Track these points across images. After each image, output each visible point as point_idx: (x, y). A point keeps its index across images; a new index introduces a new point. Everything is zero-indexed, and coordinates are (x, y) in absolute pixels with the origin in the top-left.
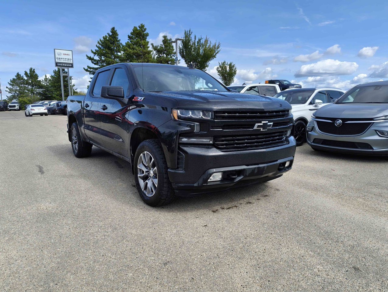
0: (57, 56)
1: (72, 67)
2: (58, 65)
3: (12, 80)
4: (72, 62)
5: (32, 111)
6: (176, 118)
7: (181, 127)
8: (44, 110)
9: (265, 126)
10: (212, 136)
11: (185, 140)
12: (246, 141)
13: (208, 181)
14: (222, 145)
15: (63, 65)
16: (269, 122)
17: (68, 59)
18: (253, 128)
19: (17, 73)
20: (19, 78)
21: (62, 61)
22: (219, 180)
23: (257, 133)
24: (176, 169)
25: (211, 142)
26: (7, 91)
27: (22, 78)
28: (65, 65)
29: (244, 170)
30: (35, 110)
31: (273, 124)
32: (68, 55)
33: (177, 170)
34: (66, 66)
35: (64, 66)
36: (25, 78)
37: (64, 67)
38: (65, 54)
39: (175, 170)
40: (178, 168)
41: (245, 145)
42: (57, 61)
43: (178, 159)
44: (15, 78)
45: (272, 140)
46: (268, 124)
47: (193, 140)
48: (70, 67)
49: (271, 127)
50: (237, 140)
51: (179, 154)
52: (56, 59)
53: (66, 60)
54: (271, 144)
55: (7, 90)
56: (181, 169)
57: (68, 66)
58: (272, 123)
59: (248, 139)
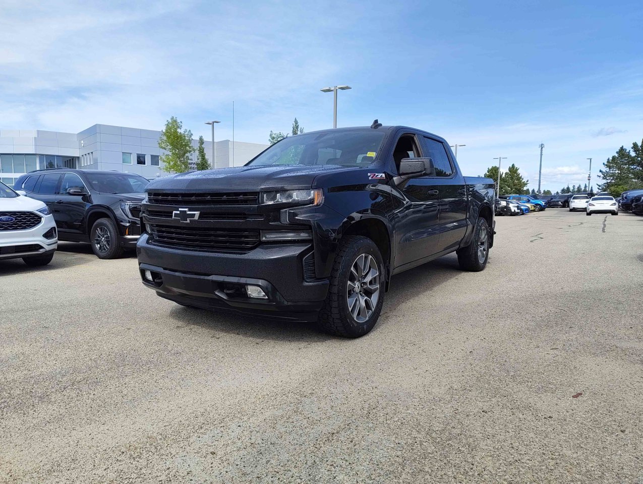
3: (611, 159)
5: (590, 207)
8: (612, 205)
19: (621, 148)
20: (623, 155)
26: (600, 177)
27: (629, 156)
30: (594, 205)
36: (633, 154)
44: (617, 155)
46: (188, 213)
49: (195, 219)
54: (213, 247)
55: (600, 174)
58: (196, 212)
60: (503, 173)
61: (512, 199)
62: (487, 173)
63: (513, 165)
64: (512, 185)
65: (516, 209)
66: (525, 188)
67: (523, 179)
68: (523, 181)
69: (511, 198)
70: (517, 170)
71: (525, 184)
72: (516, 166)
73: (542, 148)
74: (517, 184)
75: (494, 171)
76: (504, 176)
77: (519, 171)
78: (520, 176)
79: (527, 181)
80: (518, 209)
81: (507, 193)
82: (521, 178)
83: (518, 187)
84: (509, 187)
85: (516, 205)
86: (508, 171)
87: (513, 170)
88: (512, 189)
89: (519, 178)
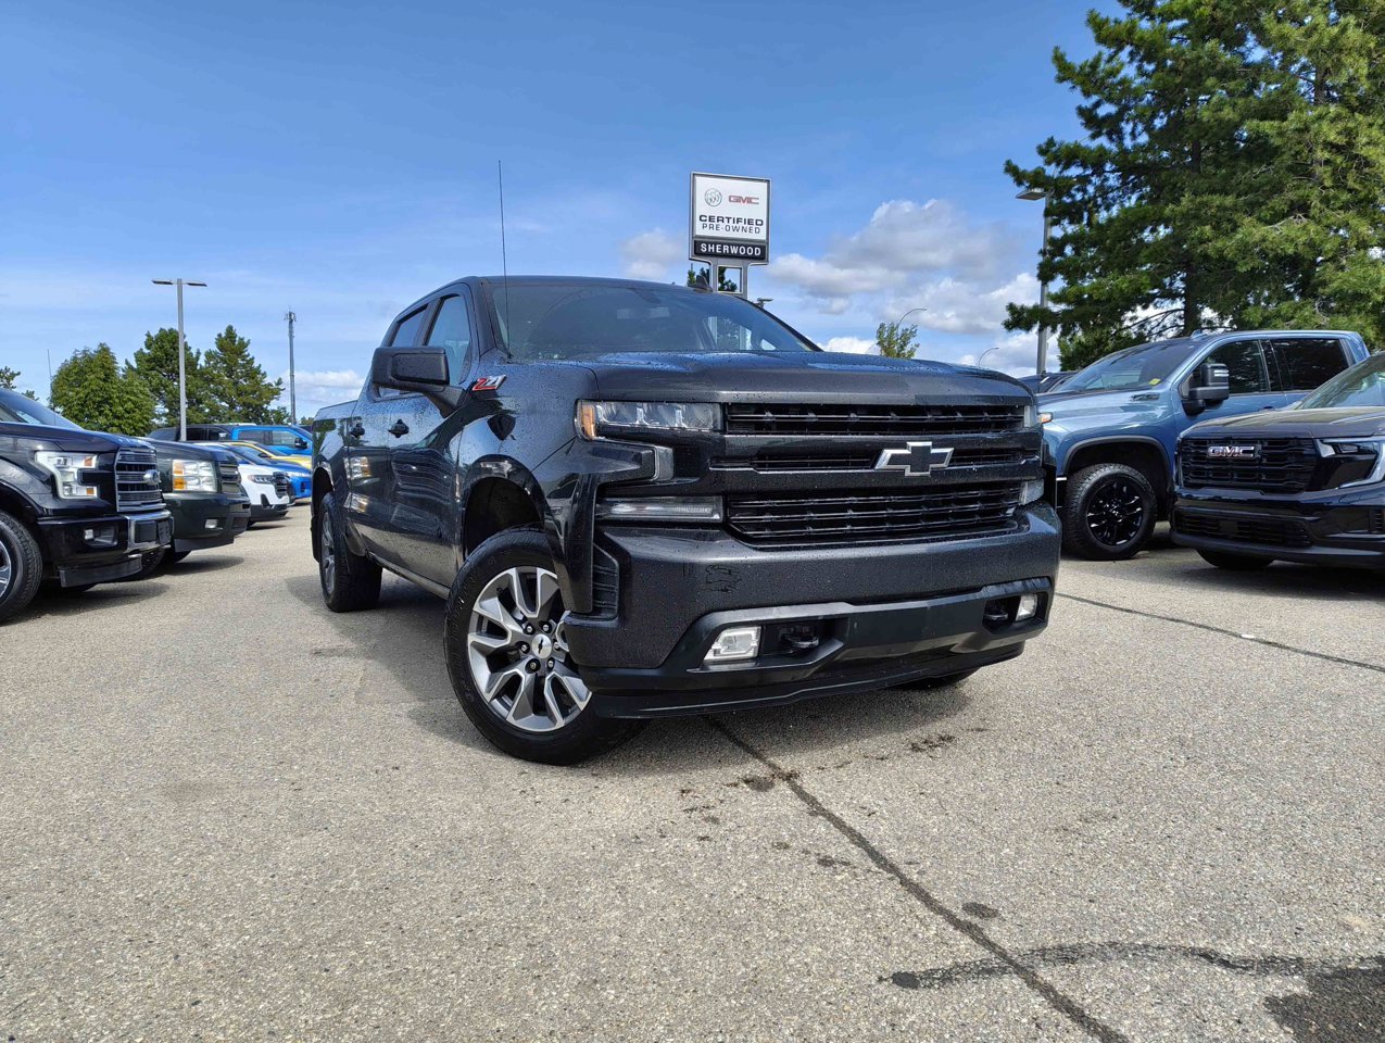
0: (702, 208)
1: (763, 258)
2: (704, 248)
4: (762, 236)
6: (593, 434)
7: (605, 461)
9: (919, 459)
10: (718, 494)
11: (623, 509)
12: (850, 512)
13: (707, 658)
14: (760, 526)
15: (726, 248)
16: (934, 446)
17: (750, 222)
18: (873, 467)
21: (721, 233)
22: (751, 654)
23: (893, 486)
24: (590, 614)
25: (716, 517)
28: (734, 250)
29: (843, 618)
31: (954, 453)
32: (749, 200)
33: (593, 619)
34: (737, 256)
35: (730, 256)
37: (728, 260)
38: (739, 199)
39: (587, 619)
40: (597, 611)
41: (848, 527)
42: (700, 231)
43: (597, 577)
45: (956, 515)
46: (933, 451)
47: (652, 510)
48: (753, 258)
49: (944, 465)
50: (814, 509)
51: (599, 558)
52: (698, 224)
53: (741, 224)
56: (610, 615)
57: (746, 257)
58: (949, 450)
59: (855, 507)
60: (198, 353)
61: (241, 439)
62: (146, 351)
63: (230, 330)
64: (233, 392)
65: (269, 490)
66: (273, 406)
67: (264, 375)
68: (267, 380)
69: (235, 435)
70: (243, 345)
71: (274, 392)
72: (240, 333)
73: (291, 322)
74: (249, 389)
75: (167, 346)
76: (202, 362)
77: (251, 351)
78: (256, 365)
79: (279, 383)
80: (280, 492)
81: (219, 417)
82: (257, 371)
83: (250, 399)
84: (222, 397)
85: (269, 471)
86: (215, 348)
87: (231, 346)
88: (232, 406)
89: (253, 373)
